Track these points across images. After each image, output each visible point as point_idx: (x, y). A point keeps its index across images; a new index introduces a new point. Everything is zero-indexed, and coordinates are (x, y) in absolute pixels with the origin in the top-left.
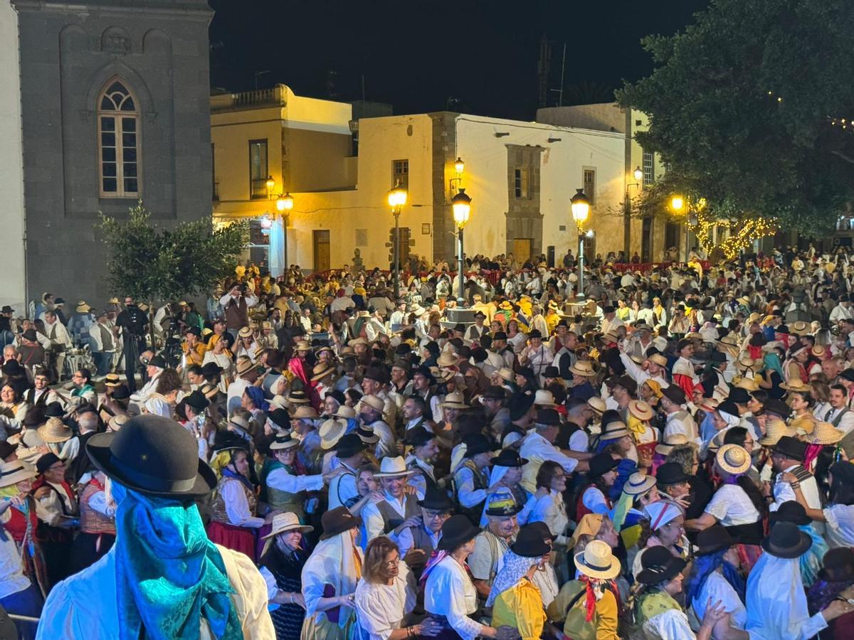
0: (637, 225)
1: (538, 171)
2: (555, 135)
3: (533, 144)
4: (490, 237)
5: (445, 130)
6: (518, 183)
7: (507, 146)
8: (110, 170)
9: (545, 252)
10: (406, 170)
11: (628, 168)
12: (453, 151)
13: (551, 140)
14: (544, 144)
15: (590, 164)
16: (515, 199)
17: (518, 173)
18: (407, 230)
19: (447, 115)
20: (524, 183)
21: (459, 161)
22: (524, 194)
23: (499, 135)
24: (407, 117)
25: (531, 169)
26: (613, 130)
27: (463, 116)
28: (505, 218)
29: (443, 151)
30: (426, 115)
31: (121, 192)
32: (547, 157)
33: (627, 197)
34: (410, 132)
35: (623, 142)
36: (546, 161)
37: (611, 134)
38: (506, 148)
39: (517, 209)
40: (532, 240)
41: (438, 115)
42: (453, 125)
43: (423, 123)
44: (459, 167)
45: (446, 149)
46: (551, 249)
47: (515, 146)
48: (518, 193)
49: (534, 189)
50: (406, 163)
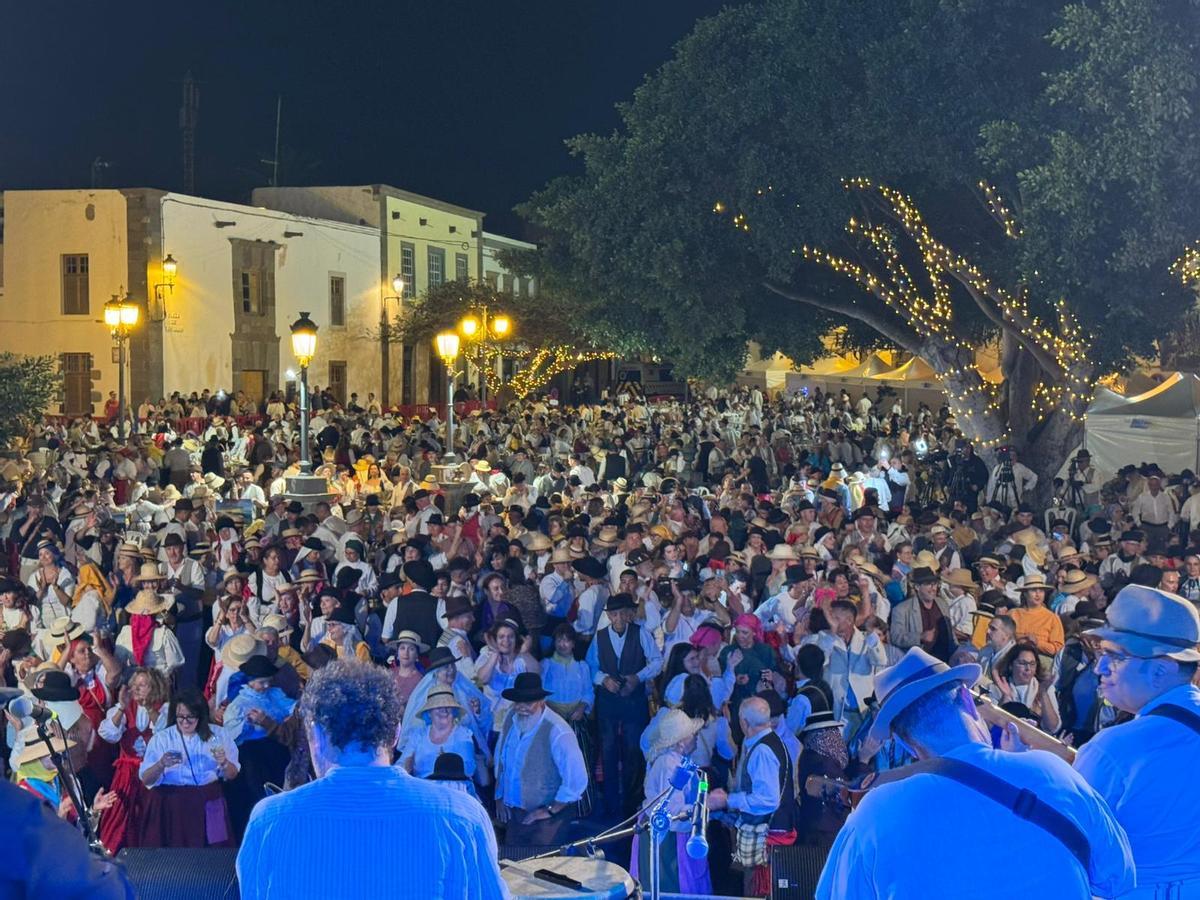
0: (397, 351)
1: (272, 277)
2: (294, 228)
3: (265, 239)
4: (211, 368)
5: (148, 214)
6: (246, 293)
7: (231, 240)
9: (283, 388)
10: (85, 269)
11: (384, 276)
12: (158, 246)
13: (288, 235)
14: (281, 240)
15: (339, 269)
16: (243, 314)
17: (245, 279)
18: (87, 356)
19: (150, 193)
20: (253, 292)
21: (170, 259)
22: (254, 308)
23: (220, 225)
24: (85, 193)
25: (263, 273)
26: (363, 223)
27: (171, 195)
28: (230, 341)
29: (143, 244)
30: (116, 191)
32: (283, 256)
33: (384, 314)
34: (90, 213)
35: (376, 241)
36: (282, 263)
37: (357, 227)
38: (229, 246)
39: (246, 329)
40: (265, 373)
41: (136, 192)
42: (158, 208)
43: (112, 203)
44: (170, 268)
45: (149, 241)
46: (292, 385)
47: (242, 242)
48: (247, 307)
49: (267, 299)
50: (84, 259)
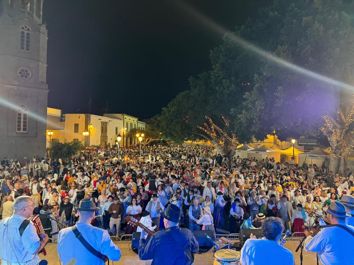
0: (125, 138)
1: (107, 127)
2: (111, 120)
3: (106, 122)
4: (97, 141)
5: (88, 118)
6: (103, 130)
7: (101, 122)
8: (19, 125)
9: (108, 144)
10: (78, 126)
11: (124, 127)
12: (90, 122)
13: (109, 121)
14: (108, 122)
15: (116, 126)
16: (102, 133)
17: (103, 127)
18: (78, 139)
19: (89, 114)
20: (104, 130)
21: (92, 125)
22: (104, 132)
23: (99, 119)
24: (78, 114)
25: (106, 127)
26: (121, 119)
27: (92, 115)
28: (100, 137)
29: (87, 122)
30: (84, 114)
31: (22, 131)
32: (109, 124)
33: (123, 133)
34: (79, 117)
35: (123, 122)
36: (108, 125)
37: (120, 120)
39: (103, 135)
40: (105, 142)
41: (86, 114)
42: (90, 117)
43: (83, 116)
44: (92, 126)
45: (88, 122)
46: (109, 143)
47: (103, 122)
48: (103, 132)
49: (106, 131)
50: (78, 124)
